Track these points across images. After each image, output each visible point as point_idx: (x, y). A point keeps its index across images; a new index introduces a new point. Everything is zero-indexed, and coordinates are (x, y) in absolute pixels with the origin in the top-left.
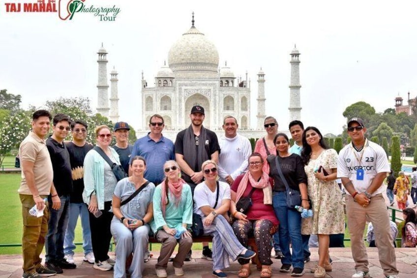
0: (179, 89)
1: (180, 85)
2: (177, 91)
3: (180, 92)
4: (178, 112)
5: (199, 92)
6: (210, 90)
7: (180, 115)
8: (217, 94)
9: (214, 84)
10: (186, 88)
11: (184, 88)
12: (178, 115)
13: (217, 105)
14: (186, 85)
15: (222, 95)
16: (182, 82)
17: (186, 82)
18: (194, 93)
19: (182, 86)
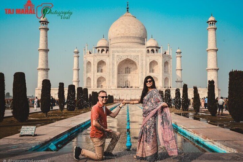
0: (113, 55)
1: (113, 52)
2: (111, 57)
3: (113, 58)
4: (111, 74)
5: (129, 58)
6: (138, 56)
7: (113, 76)
8: (144, 59)
9: (142, 51)
10: (118, 54)
11: (116, 54)
12: (111, 77)
13: (144, 68)
14: (118, 52)
15: (148, 60)
16: (115, 49)
17: (118, 49)
18: (124, 58)
19: (115, 52)
